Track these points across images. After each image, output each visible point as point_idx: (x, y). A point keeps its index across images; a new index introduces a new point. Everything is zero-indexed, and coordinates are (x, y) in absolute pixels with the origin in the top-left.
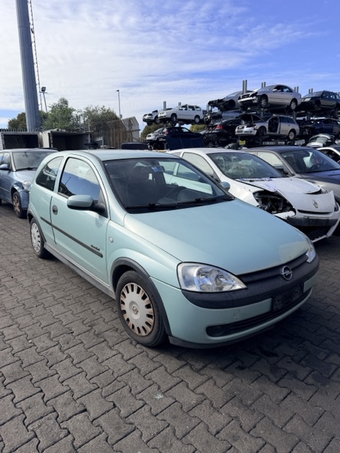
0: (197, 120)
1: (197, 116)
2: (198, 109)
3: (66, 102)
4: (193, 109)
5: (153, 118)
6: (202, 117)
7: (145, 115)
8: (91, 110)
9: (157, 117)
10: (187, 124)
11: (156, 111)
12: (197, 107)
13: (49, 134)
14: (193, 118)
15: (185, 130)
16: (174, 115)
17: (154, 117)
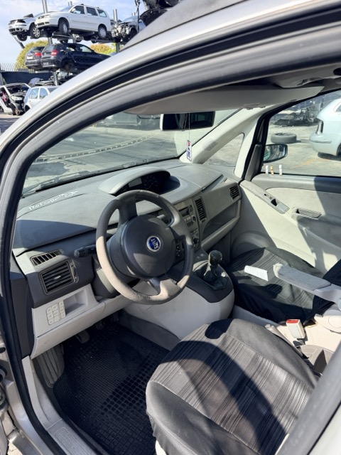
0: (103, 33)
1: (102, 26)
2: (103, 14)
4: (94, 14)
5: (27, 28)
6: (109, 28)
7: (12, 22)
9: (33, 25)
10: (87, 39)
11: (31, 16)
12: (101, 11)
14: (95, 29)
15: (84, 49)
16: (63, 20)
17: (29, 25)
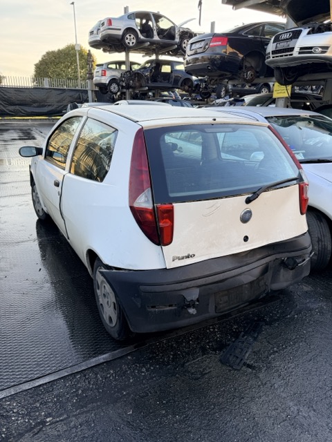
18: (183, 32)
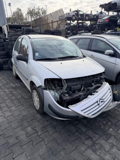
3: (20, 10)
8: (31, 10)
13: (7, 25)
18: (86, 15)
